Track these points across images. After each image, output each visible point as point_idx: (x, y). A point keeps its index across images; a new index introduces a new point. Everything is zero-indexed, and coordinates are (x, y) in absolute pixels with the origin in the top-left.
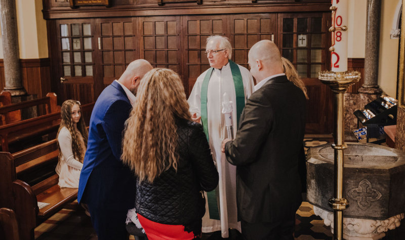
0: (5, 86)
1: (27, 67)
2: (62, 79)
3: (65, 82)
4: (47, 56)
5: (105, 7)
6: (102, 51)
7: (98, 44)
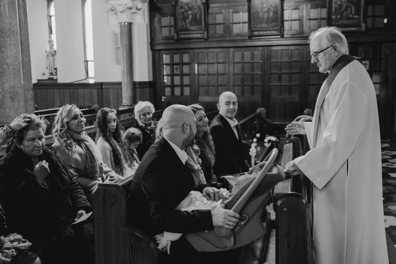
0: (122, 103)
1: (140, 88)
2: (163, 97)
3: (166, 100)
4: (151, 80)
5: (203, 40)
6: (199, 75)
7: (195, 69)
